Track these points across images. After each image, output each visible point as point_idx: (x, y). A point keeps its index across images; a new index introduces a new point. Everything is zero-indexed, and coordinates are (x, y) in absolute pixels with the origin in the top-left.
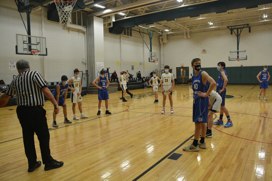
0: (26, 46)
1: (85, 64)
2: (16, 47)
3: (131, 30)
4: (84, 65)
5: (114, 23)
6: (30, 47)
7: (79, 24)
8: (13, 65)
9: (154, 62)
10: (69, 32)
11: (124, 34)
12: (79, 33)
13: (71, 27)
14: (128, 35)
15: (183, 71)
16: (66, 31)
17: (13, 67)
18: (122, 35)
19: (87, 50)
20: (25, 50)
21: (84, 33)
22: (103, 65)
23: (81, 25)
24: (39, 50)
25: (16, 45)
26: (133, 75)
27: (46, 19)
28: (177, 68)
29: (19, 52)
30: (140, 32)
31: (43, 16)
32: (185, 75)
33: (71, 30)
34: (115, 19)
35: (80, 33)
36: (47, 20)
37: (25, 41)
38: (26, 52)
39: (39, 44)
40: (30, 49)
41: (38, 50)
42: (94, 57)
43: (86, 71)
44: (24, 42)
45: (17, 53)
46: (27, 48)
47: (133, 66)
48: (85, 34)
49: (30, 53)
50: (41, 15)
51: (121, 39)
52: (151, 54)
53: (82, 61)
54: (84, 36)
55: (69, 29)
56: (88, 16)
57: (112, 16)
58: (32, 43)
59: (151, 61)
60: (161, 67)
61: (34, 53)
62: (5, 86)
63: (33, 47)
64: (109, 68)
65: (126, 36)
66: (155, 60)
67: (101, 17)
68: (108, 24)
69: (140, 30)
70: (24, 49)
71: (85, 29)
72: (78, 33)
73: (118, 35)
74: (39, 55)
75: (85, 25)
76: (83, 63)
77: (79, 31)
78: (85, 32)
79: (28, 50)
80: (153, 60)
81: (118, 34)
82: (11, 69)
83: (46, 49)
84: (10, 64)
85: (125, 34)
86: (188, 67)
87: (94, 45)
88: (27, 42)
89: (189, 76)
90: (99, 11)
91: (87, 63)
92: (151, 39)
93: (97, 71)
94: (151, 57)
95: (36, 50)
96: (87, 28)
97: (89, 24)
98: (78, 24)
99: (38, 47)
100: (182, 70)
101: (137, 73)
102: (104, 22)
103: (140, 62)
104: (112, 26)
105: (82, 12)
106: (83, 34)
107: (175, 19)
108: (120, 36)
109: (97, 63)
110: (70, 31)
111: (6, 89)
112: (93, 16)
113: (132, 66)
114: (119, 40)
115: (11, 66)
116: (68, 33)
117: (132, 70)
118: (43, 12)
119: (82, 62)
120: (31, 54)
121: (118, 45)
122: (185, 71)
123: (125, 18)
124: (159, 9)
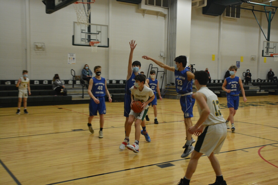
1: (164, 58)
2: (73, 37)
6: (89, 37)
7: (158, 4)
8: (73, 58)
11: (226, 15)
12: (157, 17)
14: (233, 16)
16: (140, 15)
17: (72, 59)
18: (223, 17)
19: (167, 39)
20: (82, 41)
21: (164, 16)
23: (161, 6)
24: (100, 41)
25: (72, 34)
29: (75, 43)
33: (147, 13)
35: (159, 17)
38: (83, 43)
39: (100, 33)
40: (89, 39)
41: (98, 40)
42: (175, 49)
44: (82, 31)
45: (73, 44)
46: (84, 38)
48: (166, 18)
49: (88, 44)
51: (222, 23)
53: (160, 54)
54: (164, 21)
55: (144, 12)
64: (194, 65)
65: (230, 17)
70: (81, 39)
72: (156, 16)
73: (217, 17)
74: (98, 46)
75: (166, 5)
76: (162, 56)
77: (157, 14)
78: (166, 15)
79: (87, 41)
81: (217, 15)
84: (69, 56)
85: (228, 15)
87: (176, 33)
88: (85, 31)
91: (166, 57)
96: (168, 9)
97: (171, 4)
98: (156, 5)
99: (98, 37)
106: (164, 18)
108: (220, 18)
110: (146, 15)
113: (237, 62)
114: (218, 24)
115: (71, 59)
116: (143, 16)
119: (159, 56)
120: (90, 46)
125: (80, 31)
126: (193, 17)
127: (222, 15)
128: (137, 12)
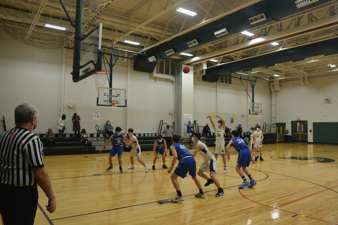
0: (106, 98)
2: (98, 99)
3: (230, 77)
4: (171, 117)
5: (206, 70)
6: (110, 99)
7: (167, 73)
8: (97, 115)
9: (256, 114)
10: (155, 81)
11: (221, 82)
12: (167, 83)
13: (157, 77)
14: (226, 82)
15: (300, 126)
16: (153, 81)
18: (219, 83)
20: (105, 102)
21: (172, 82)
22: (191, 117)
23: (169, 74)
24: (119, 102)
25: (97, 97)
26: (231, 129)
27: (132, 69)
28: (292, 122)
29: (99, 104)
30: (240, 79)
31: (129, 67)
32: (302, 131)
34: (207, 66)
35: (168, 83)
36: (133, 71)
37: (106, 93)
38: (105, 104)
39: (119, 96)
40: (110, 101)
42: (181, 108)
43: (173, 122)
45: (98, 105)
46: (107, 100)
47: (233, 118)
49: (109, 104)
50: (127, 66)
52: (253, 105)
54: (172, 86)
55: (156, 79)
56: (177, 64)
57: (203, 63)
58: (112, 95)
59: (253, 113)
60: (271, 120)
61: (113, 104)
62: (86, 134)
63: (113, 99)
66: (258, 112)
67: (191, 65)
68: (200, 71)
69: (241, 76)
71: (174, 77)
72: (165, 82)
74: (118, 106)
75: (173, 74)
76: (170, 114)
77: (166, 80)
79: (109, 102)
80: (256, 113)
82: (95, 118)
83: (126, 100)
84: (94, 114)
85: (222, 82)
86: (307, 121)
87: (181, 96)
89: (307, 133)
90: (188, 59)
92: (253, 87)
93: (184, 124)
94: (253, 108)
95: (115, 101)
96: (175, 76)
97: (177, 73)
98: (165, 74)
99: (118, 99)
100: (298, 124)
101: (237, 128)
102: (194, 70)
103: (243, 114)
104: (204, 74)
105: (170, 60)
106: (172, 83)
107: (276, 64)
108: (216, 84)
109: (185, 115)
110: (157, 81)
111: (87, 137)
112: (182, 64)
114: (215, 89)
115: (96, 116)
117: (231, 123)
118: (129, 64)
120: (111, 106)
121: (213, 95)
122: (302, 126)
123: (219, 65)
124: (255, 54)
125: (104, 94)
126: (195, 83)
127: (218, 81)
128: (150, 78)
